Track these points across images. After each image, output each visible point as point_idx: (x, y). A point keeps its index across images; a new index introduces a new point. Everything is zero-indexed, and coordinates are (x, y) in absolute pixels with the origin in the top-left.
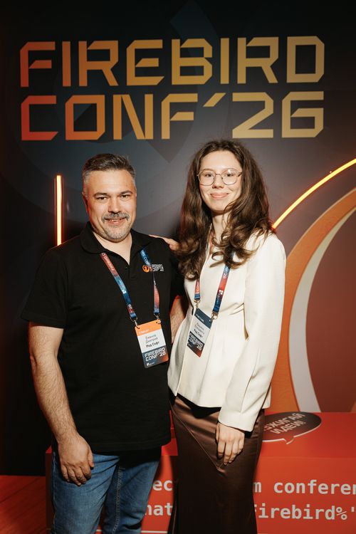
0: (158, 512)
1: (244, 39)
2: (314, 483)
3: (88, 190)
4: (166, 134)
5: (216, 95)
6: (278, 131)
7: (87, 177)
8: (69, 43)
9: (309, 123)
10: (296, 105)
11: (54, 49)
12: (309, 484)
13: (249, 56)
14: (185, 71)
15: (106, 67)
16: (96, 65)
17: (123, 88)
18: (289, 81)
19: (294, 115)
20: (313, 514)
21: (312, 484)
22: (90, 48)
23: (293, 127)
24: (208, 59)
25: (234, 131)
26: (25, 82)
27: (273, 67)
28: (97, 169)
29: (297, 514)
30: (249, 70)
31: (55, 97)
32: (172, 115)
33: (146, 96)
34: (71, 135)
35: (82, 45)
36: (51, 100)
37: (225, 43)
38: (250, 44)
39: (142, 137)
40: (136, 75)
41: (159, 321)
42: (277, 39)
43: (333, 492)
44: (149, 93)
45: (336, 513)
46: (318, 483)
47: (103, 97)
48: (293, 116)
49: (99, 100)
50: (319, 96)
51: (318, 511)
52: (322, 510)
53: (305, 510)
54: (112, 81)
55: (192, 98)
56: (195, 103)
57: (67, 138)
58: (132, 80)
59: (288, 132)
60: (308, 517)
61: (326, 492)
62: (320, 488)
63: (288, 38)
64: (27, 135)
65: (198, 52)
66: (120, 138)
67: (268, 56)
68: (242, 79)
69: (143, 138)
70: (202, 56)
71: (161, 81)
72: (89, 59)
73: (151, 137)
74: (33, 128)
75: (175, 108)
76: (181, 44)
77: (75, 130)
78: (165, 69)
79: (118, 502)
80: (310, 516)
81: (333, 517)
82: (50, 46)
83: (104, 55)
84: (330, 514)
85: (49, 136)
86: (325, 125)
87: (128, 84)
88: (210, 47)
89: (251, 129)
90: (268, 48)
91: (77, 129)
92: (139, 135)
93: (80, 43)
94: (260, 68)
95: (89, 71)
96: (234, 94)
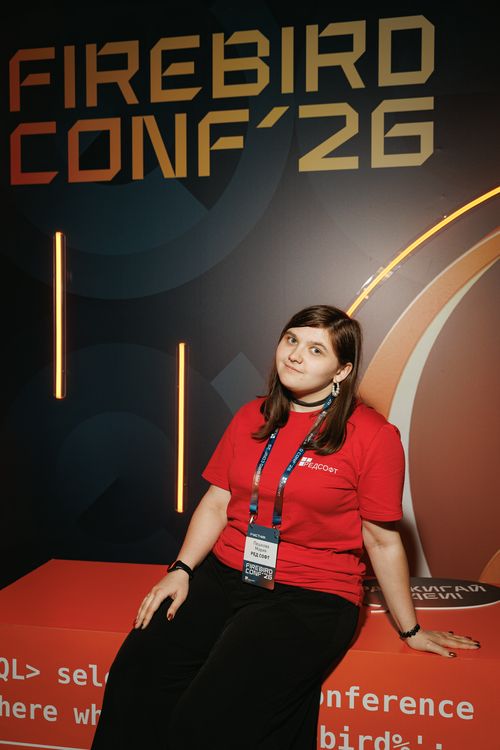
1: (316, 26)
2: (355, 691)
4: (204, 170)
5: (275, 109)
6: (365, 158)
8: (73, 47)
9: (411, 144)
10: (391, 119)
11: (53, 57)
12: (347, 694)
13: (322, 51)
14: (232, 78)
15: (122, 79)
16: (109, 77)
17: (145, 107)
18: (382, 83)
19: (392, 133)
20: (354, 743)
21: (352, 693)
22: (101, 53)
23: (387, 152)
24: (263, 59)
25: (302, 161)
26: (15, 106)
27: (357, 64)
29: (328, 740)
30: (321, 70)
31: (54, 123)
32: (213, 141)
33: (177, 116)
35: (91, 50)
36: (49, 128)
37: (288, 35)
38: (325, 33)
39: (172, 176)
40: (164, 88)
42: (362, 24)
43: (386, 709)
44: (181, 112)
45: (392, 744)
46: (362, 693)
47: (119, 119)
48: (389, 134)
49: (113, 125)
50: (426, 103)
51: (362, 739)
53: (341, 735)
54: (131, 98)
55: (242, 116)
56: (246, 123)
57: (71, 180)
58: (159, 95)
59: (380, 159)
61: (376, 709)
62: (365, 702)
63: (381, 21)
64: (18, 178)
65: (250, 50)
66: (141, 177)
67: (350, 49)
68: (312, 84)
70: (256, 55)
71: (198, 94)
72: (100, 69)
73: (184, 175)
74: (26, 168)
75: (217, 131)
76: (226, 40)
77: (81, 169)
78: (203, 77)
82: (48, 53)
83: (120, 62)
84: (382, 746)
85: (46, 177)
86: (436, 146)
87: (153, 100)
88: (267, 42)
89: (325, 157)
90: (350, 37)
91: (83, 166)
92: (167, 172)
93: (88, 46)
94: (339, 68)
95: (99, 86)
96: (301, 108)
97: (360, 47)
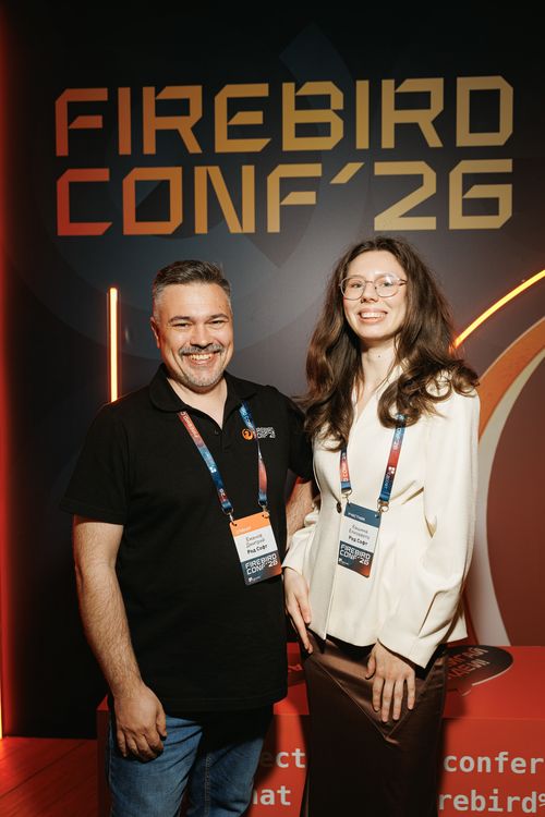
0: (267, 800)
1: (392, 82)
2: (505, 756)
3: (161, 312)
4: (274, 225)
5: (350, 165)
6: (443, 219)
7: (160, 295)
8: (128, 89)
9: (490, 207)
10: (470, 180)
11: (105, 98)
12: (497, 759)
13: (398, 107)
14: (303, 130)
15: (184, 125)
16: (169, 123)
17: (209, 156)
18: (460, 143)
19: (469, 195)
20: (503, 804)
21: (501, 758)
22: (160, 97)
23: (465, 213)
24: (336, 112)
25: (377, 219)
26: (62, 149)
27: (435, 123)
28: (175, 282)
29: (478, 803)
30: (399, 127)
31: (107, 171)
32: (283, 196)
33: (244, 168)
34: (132, 227)
35: (148, 93)
36: (102, 175)
37: (363, 88)
38: (399, 90)
40: (230, 137)
41: (267, 514)
42: (441, 80)
43: (533, 771)
44: (248, 164)
45: (538, 802)
46: (511, 758)
47: (180, 169)
48: (466, 196)
49: (174, 175)
50: (505, 166)
51: (510, 800)
52: (518, 798)
53: (491, 798)
54: (193, 146)
55: (314, 170)
56: (319, 178)
57: (126, 232)
58: (223, 144)
59: (458, 221)
60: (495, 808)
61: (524, 771)
62: (514, 765)
63: (459, 80)
64: (66, 227)
65: (323, 102)
66: (205, 231)
67: (427, 106)
68: (388, 141)
69: (240, 231)
70: (328, 107)
71: (267, 146)
72: (158, 114)
73: (252, 230)
74: (75, 217)
76: (297, 89)
78: (272, 127)
79: (207, 785)
80: (499, 807)
81: (534, 810)
82: (100, 94)
83: (181, 107)
84: (529, 805)
85: (98, 228)
86: (514, 208)
87: (217, 150)
88: (341, 95)
89: (403, 216)
90: (427, 95)
91: (141, 217)
92: (234, 227)
93: (145, 89)
94: (416, 125)
95: (158, 132)
96: (377, 165)
97: (437, 105)
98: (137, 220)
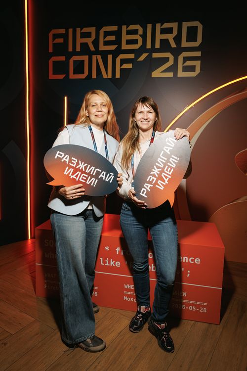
1: (160, 24)
4: (118, 76)
5: (144, 54)
6: (176, 73)
8: (72, 29)
9: (192, 69)
10: (186, 59)
11: (65, 32)
13: (161, 33)
14: (129, 42)
15: (89, 41)
16: (85, 40)
17: (97, 52)
18: (183, 46)
19: (185, 65)
22: (82, 31)
23: (184, 71)
24: (140, 35)
25: (153, 73)
26: (51, 50)
27: (174, 39)
30: (161, 40)
31: (65, 57)
32: (121, 65)
33: (109, 55)
35: (78, 30)
36: (63, 58)
37: (149, 26)
38: (163, 27)
40: (104, 45)
42: (177, 23)
47: (88, 56)
49: (86, 58)
50: (198, 54)
54: (92, 48)
55: (132, 56)
56: (133, 59)
57: (70, 78)
58: (102, 48)
59: (181, 74)
63: (183, 23)
64: (52, 76)
66: (95, 77)
67: (172, 33)
68: (157, 46)
69: (107, 77)
70: (138, 34)
71: (116, 48)
72: (81, 37)
73: (111, 77)
74: (54, 73)
75: (123, 61)
76: (127, 28)
78: (118, 42)
82: (63, 31)
83: (88, 35)
85: (62, 77)
86: (201, 69)
87: (100, 50)
88: (142, 29)
89: (162, 72)
90: (172, 28)
91: (75, 73)
92: (105, 76)
94: (168, 40)
95: (81, 43)
96: (153, 54)
97: (175, 32)
98: (74, 74)
